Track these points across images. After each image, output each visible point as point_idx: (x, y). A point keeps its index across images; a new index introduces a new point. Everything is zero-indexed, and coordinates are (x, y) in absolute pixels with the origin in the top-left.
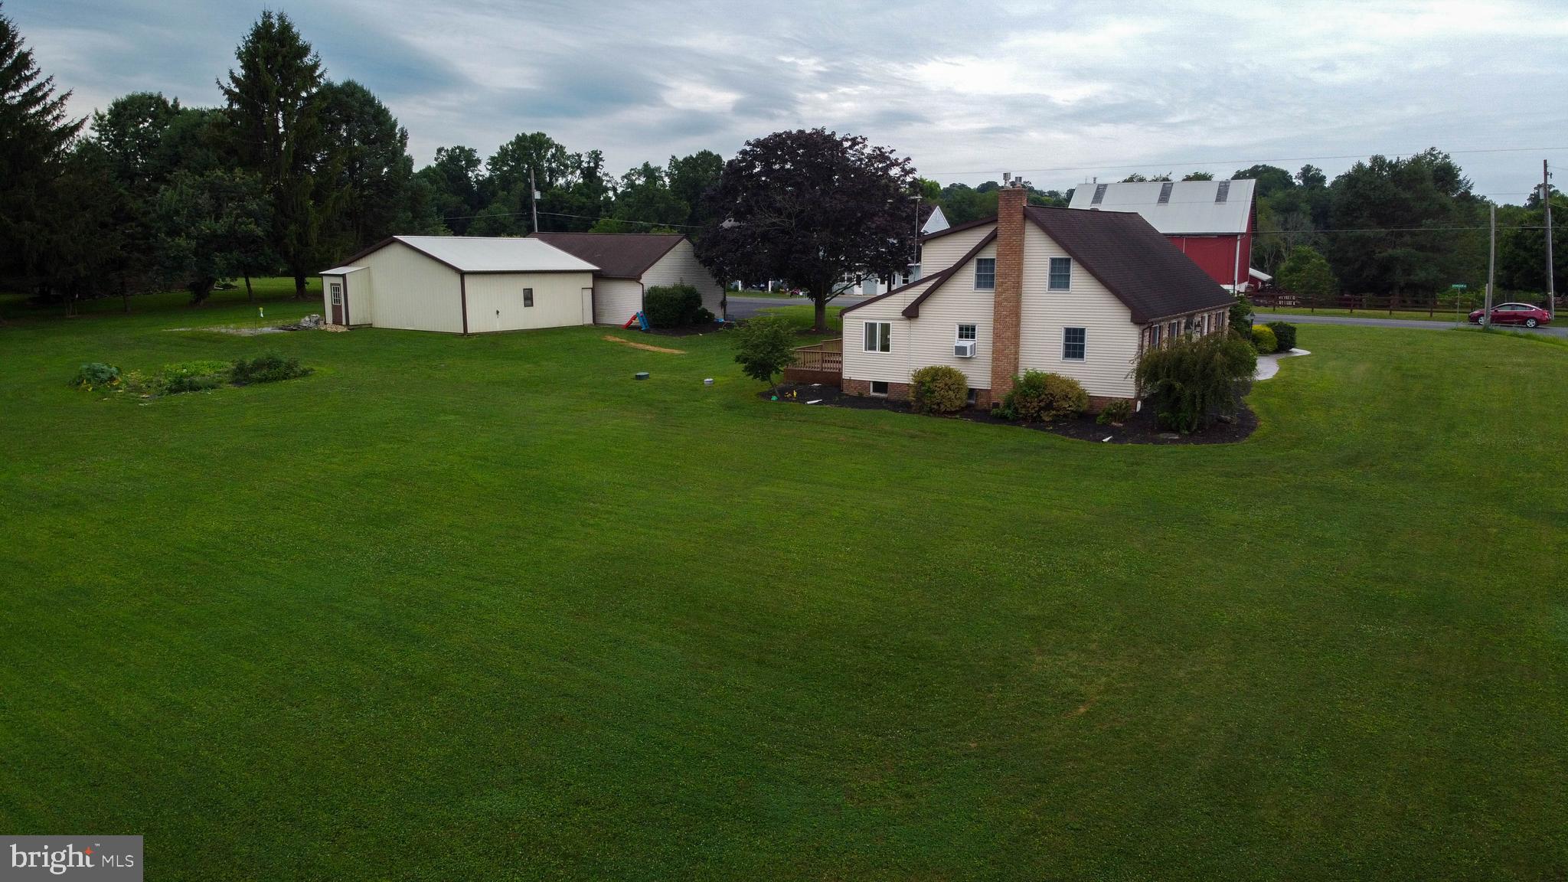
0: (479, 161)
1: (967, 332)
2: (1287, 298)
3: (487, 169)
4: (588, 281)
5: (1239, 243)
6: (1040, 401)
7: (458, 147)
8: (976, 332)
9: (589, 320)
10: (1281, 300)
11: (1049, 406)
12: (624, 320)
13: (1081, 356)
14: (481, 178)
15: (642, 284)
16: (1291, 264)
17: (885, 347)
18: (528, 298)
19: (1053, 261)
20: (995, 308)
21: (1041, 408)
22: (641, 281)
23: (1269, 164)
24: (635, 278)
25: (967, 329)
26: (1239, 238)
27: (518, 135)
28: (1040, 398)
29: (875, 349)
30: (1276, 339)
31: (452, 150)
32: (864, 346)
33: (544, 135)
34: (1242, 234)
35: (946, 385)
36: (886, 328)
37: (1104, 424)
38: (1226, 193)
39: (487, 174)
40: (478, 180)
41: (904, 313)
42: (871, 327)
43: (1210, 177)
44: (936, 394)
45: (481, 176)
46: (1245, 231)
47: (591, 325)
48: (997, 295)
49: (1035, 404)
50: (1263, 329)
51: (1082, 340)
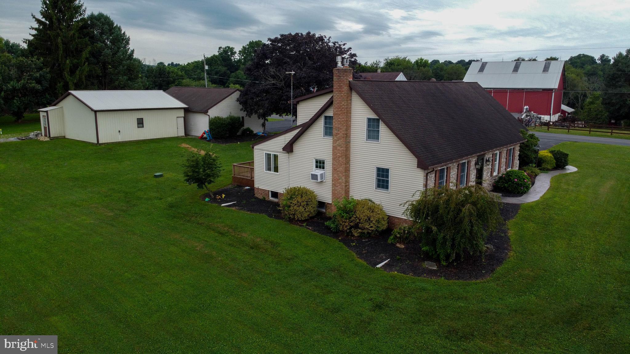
0: (235, 53)
1: (320, 164)
2: (580, 122)
3: (238, 56)
4: (182, 113)
5: (553, 94)
6: (352, 222)
7: (228, 47)
8: (325, 165)
9: (182, 133)
10: (576, 124)
11: (356, 226)
12: (200, 134)
13: (387, 187)
14: (236, 60)
15: (209, 116)
16: (591, 100)
17: (276, 170)
18: (140, 123)
19: (369, 120)
20: (333, 150)
21: (351, 227)
22: (208, 114)
23: (586, 54)
24: (205, 112)
25: (320, 163)
26: (554, 90)
27: (250, 41)
28: (351, 220)
29: (271, 170)
30: (555, 161)
31: (225, 48)
32: (265, 168)
33: (261, 41)
34: (555, 89)
35: (298, 202)
36: (276, 157)
37: (392, 243)
38: (549, 67)
39: (238, 58)
40: (235, 60)
41: (284, 149)
42: (268, 156)
43: (557, 59)
44: (291, 208)
45: (236, 59)
46: (557, 87)
47: (183, 136)
48: (334, 142)
49: (347, 224)
50: (546, 154)
51: (387, 176)
